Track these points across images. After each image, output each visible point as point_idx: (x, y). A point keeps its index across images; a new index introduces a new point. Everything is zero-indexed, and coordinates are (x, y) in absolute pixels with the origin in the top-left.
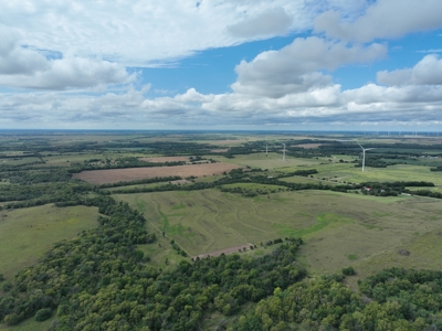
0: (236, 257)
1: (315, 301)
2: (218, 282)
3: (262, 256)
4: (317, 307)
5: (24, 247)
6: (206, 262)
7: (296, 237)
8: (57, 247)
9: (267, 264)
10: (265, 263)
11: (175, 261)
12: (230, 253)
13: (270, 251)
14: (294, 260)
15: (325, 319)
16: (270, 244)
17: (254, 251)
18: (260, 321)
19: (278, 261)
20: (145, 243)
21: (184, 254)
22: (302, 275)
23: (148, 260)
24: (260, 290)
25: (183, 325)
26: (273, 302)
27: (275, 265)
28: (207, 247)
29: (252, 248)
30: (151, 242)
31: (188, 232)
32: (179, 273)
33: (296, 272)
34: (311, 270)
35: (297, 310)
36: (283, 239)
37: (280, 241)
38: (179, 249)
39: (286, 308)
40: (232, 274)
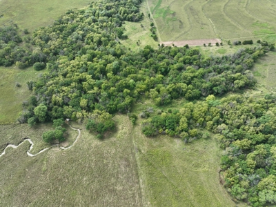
0: (196, 52)
1: (237, 122)
2: (166, 73)
3: (221, 56)
4: (238, 127)
5: (51, 9)
6: (166, 51)
7: (270, 41)
8: (68, 13)
9: (220, 66)
10: (217, 65)
11: (147, 41)
12: (193, 45)
13: (232, 51)
14: (250, 68)
15: (238, 141)
16: (238, 44)
17: (218, 48)
18: (178, 123)
19: (234, 65)
20: (132, 21)
21: (156, 39)
22: (249, 86)
23: (126, 37)
24: (197, 91)
26: (200, 106)
27: (228, 69)
28: (178, 35)
29: (217, 44)
30: (137, 21)
31: (170, 17)
32: (139, 57)
33: (241, 83)
34: (262, 82)
35: (218, 122)
36: (255, 41)
37: (251, 43)
38: (154, 33)
39: (208, 117)
40: (180, 69)
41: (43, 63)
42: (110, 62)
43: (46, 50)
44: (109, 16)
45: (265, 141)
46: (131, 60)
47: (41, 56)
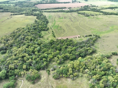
0: (71, 41)
1: (93, 67)
2: (60, 50)
3: (81, 41)
4: (93, 70)
5: (9, 28)
6: (59, 41)
7: (98, 35)
8: (17, 29)
9: (81, 45)
10: (80, 45)
11: (51, 38)
12: (70, 38)
13: (85, 39)
14: (93, 45)
15: (94, 76)
16: (86, 36)
17: (79, 38)
18: (68, 71)
19: (86, 45)
20: (44, 31)
21: (55, 37)
22: (94, 52)
23: (43, 37)
24: (74, 56)
25: (40, 66)
26: (76, 63)
27: (84, 46)
28: (63, 35)
29: (79, 37)
30: (46, 30)
31: (60, 28)
32: (49, 44)
33: (91, 51)
34: (98, 50)
35: (85, 69)
36: (92, 35)
37: (91, 36)
38: (54, 34)
39: (80, 67)
40: (66, 48)
41: (5, 51)
42: (36, 48)
43: (6, 45)
44: (35, 29)
45: (105, 75)
46: (45, 46)
47: (4, 48)
